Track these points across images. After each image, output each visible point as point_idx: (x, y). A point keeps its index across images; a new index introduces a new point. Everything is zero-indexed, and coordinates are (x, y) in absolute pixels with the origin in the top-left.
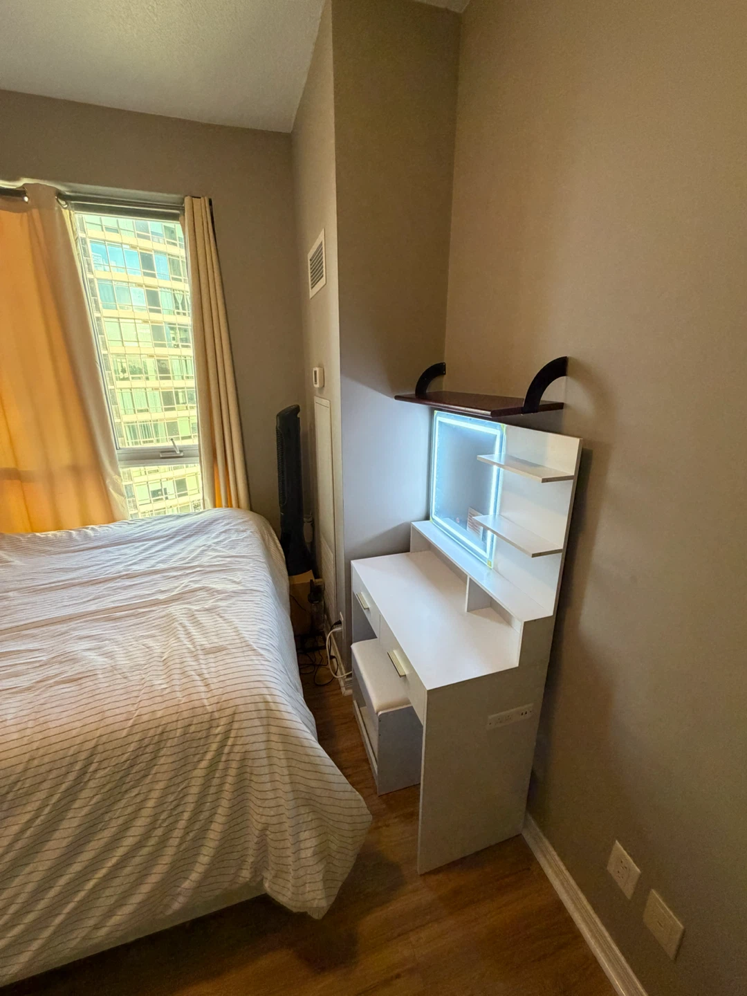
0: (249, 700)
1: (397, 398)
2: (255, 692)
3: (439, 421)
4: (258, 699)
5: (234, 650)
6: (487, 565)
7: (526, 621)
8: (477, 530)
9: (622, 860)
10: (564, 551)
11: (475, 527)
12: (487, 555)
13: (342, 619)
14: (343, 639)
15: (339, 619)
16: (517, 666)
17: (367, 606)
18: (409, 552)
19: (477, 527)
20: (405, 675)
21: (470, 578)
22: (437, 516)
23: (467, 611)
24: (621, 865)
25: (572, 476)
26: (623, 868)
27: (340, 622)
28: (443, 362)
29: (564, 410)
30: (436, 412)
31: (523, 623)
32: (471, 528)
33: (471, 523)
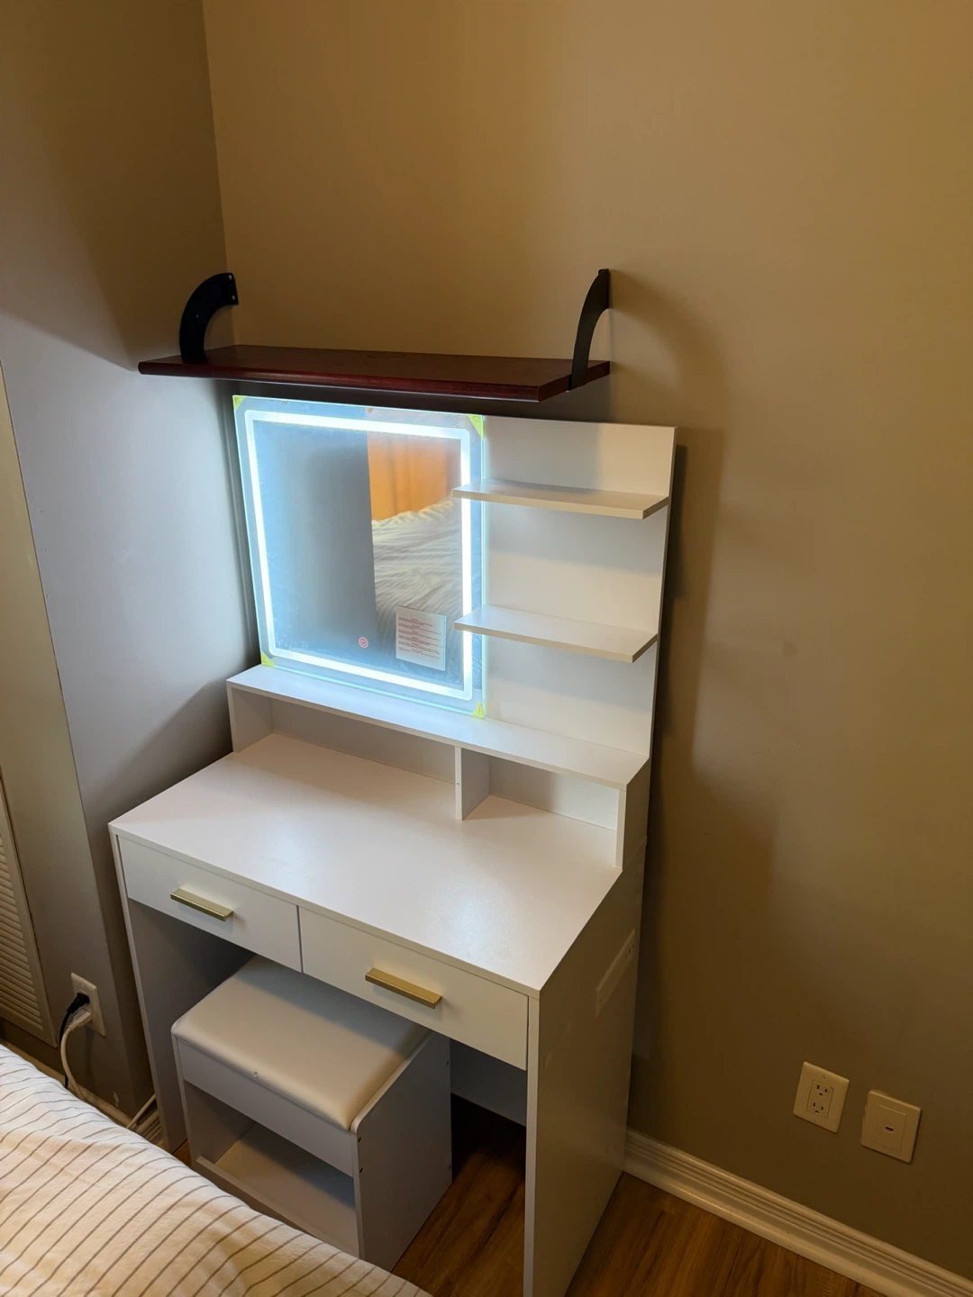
0: (182, 1265)
1: (146, 368)
2: (183, 1235)
3: (256, 422)
4: (200, 1247)
5: (33, 1184)
6: (471, 714)
7: (627, 783)
8: (430, 650)
9: (820, 1084)
10: (659, 638)
11: (421, 645)
12: (467, 693)
13: (90, 987)
14: (104, 1034)
15: (76, 992)
16: (621, 871)
17: (224, 908)
18: (232, 751)
19: (428, 644)
20: (441, 998)
21: (462, 749)
22: (287, 649)
23: (463, 819)
24: (819, 1091)
25: (667, 498)
26: (821, 1094)
27: (82, 1000)
28: (229, 272)
29: (611, 376)
30: (238, 400)
31: (625, 789)
32: (410, 648)
33: (408, 639)
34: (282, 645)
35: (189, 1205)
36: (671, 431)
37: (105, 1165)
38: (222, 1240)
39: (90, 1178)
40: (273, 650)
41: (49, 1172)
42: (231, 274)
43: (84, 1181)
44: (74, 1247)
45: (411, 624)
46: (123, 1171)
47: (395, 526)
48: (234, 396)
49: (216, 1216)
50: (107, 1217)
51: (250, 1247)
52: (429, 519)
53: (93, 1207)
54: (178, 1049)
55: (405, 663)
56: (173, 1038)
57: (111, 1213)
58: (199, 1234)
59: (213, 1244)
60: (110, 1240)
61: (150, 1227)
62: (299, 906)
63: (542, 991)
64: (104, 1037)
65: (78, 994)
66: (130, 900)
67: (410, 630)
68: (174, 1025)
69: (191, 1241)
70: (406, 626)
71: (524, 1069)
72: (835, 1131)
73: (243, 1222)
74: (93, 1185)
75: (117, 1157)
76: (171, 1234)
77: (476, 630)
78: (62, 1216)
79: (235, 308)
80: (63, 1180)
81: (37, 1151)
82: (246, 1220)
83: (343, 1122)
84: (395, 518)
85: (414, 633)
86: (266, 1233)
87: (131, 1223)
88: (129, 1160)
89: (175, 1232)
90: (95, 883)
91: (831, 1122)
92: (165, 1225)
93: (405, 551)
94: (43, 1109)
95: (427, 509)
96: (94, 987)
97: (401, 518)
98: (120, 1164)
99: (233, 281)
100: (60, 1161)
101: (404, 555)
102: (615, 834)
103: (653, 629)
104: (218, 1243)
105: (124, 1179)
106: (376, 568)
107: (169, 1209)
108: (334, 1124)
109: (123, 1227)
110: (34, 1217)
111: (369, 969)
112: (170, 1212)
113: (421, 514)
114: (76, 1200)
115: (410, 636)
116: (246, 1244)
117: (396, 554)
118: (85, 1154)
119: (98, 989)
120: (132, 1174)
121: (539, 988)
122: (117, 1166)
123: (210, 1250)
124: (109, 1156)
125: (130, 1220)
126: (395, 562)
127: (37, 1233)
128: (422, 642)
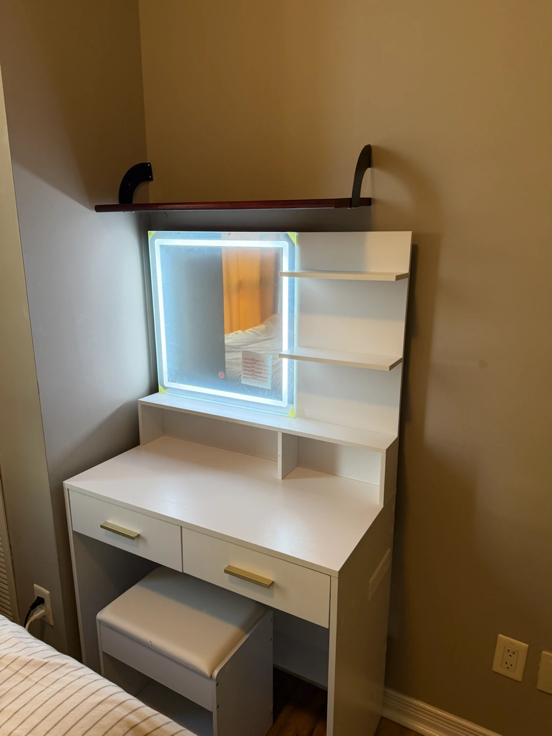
1: (99, 208)
3: (161, 246)
6: (286, 415)
7: (387, 448)
8: (262, 377)
9: (509, 648)
10: (403, 360)
11: (256, 374)
12: (284, 403)
13: (44, 592)
14: (52, 624)
15: (36, 596)
16: (383, 506)
17: (135, 532)
18: (139, 444)
19: (260, 373)
20: (273, 582)
21: (283, 433)
22: (175, 382)
23: (283, 478)
24: (509, 654)
25: (407, 273)
26: (510, 656)
27: (40, 601)
28: (148, 162)
29: (372, 206)
30: (151, 234)
31: (385, 452)
32: (250, 377)
33: (249, 371)
34: (172, 379)
35: (112, 702)
36: (409, 233)
37: (55, 675)
38: (133, 727)
39: (45, 683)
40: (166, 384)
41: (18, 678)
42: (150, 164)
43: (42, 685)
44: (33, 727)
45: (250, 362)
46: (68, 679)
47: (232, 337)
48: (149, 232)
49: (131, 711)
50: (57, 707)
51: (153, 733)
52: (252, 333)
53: (47, 701)
54: (101, 630)
55: (246, 385)
56: (98, 623)
57: (59, 705)
58: (119, 721)
59: (128, 729)
60: (59, 722)
61: (86, 715)
62: (182, 526)
63: (340, 572)
64: (53, 626)
65: (38, 597)
66: (74, 532)
67: (250, 365)
68: (98, 615)
69: (113, 726)
70: (248, 363)
71: (327, 627)
72: (520, 681)
73: (148, 716)
74: (48, 687)
75: (64, 671)
76: (100, 720)
77: (291, 357)
78: (26, 706)
79: (151, 183)
80: (27, 684)
81: (10, 665)
82: (150, 715)
83: (206, 670)
84: (231, 334)
85: (253, 367)
86: (163, 725)
87: (73, 712)
88: (72, 673)
89: (103, 719)
90: (53, 521)
91: (517, 675)
92: (97, 713)
93: (238, 348)
94: (15, 641)
95: (251, 329)
96: (48, 592)
97: (235, 333)
98: (66, 675)
99: (150, 167)
100: (25, 672)
101: (238, 350)
102: (379, 488)
103: (400, 355)
104: (131, 729)
105: (69, 684)
106: (226, 355)
107: (98, 704)
108: (201, 674)
109: (67, 714)
110: (7, 706)
111: (227, 566)
112: (99, 706)
113: (247, 331)
114: (36, 696)
115: (250, 369)
116: (150, 731)
117: (234, 350)
118: (42, 668)
119: (51, 594)
120: (74, 681)
121: (338, 570)
122: (64, 676)
123: (126, 733)
124: (59, 670)
125: (72, 710)
126: (233, 353)
127: (9, 717)
128: (258, 372)
